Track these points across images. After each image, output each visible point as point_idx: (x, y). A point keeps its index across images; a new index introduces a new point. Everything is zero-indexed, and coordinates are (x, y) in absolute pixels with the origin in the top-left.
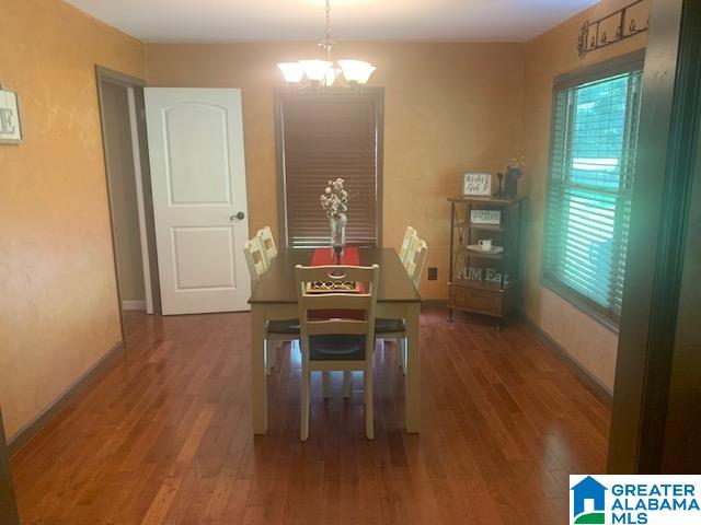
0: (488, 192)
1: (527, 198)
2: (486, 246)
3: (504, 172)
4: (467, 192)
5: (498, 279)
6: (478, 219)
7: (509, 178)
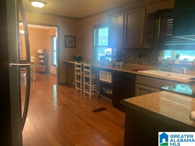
0: (42, 52)
1: (48, 54)
2: (42, 61)
3: (44, 49)
4: (38, 52)
5: (44, 67)
6: (40, 57)
7: (45, 50)
